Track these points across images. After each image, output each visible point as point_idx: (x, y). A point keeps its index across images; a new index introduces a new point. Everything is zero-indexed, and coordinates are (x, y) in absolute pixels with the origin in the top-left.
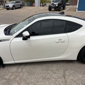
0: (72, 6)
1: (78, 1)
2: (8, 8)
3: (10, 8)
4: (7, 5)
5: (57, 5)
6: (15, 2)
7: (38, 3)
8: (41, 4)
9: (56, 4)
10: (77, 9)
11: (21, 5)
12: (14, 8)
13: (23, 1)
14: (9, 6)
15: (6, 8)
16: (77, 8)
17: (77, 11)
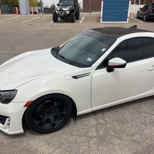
0: (89, 13)
1: (102, 6)
5: (68, 12)
7: (25, 8)
9: (66, 10)
10: (101, 19)
16: (102, 16)
17: (101, 22)
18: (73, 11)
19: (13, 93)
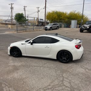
2: (46, 29)
3: (47, 29)
4: (46, 27)
5: (88, 28)
6: (53, 24)
8: (77, 25)
9: (88, 26)
11: (58, 27)
12: (51, 29)
13: (61, 23)
14: (47, 28)
15: (45, 29)
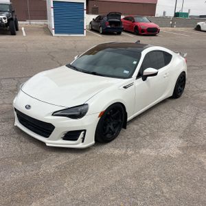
5: (5, 21)
9: (2, 17)
10: (54, 31)
16: (53, 28)
17: (54, 34)
18: (12, 19)
19: (85, 107)
